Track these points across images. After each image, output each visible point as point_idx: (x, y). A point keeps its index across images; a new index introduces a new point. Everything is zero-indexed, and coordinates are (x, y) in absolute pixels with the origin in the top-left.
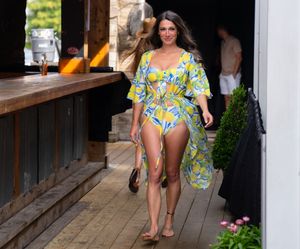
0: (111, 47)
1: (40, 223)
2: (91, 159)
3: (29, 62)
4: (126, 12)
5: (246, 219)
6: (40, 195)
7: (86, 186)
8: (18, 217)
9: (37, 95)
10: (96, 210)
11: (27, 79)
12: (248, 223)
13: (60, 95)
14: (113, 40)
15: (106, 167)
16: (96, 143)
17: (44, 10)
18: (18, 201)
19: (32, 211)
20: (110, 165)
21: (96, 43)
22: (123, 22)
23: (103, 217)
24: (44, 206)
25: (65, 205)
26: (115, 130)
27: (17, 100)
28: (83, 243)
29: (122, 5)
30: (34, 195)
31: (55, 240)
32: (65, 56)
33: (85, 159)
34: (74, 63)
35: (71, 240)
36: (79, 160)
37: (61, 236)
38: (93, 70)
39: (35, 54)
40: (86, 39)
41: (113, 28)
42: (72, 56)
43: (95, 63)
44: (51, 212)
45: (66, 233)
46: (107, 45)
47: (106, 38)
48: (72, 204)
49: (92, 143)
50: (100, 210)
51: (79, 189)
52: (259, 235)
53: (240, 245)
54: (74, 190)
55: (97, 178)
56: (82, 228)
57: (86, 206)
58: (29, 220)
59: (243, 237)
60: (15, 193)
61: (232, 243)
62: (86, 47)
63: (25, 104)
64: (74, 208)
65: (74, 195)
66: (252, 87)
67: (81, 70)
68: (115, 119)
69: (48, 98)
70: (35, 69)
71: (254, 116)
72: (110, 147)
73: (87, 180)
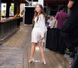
1: (11, 35)
2: (18, 28)
3: (10, 15)
4: (22, 9)
6: (11, 32)
8: (8, 35)
9: (10, 20)
10: (18, 34)
11: (10, 18)
13: (13, 20)
14: (21, 13)
18: (8, 33)
19: (10, 34)
20: (20, 28)
22: (22, 11)
24: (12, 33)
26: (21, 24)
32: (15, 15)
34: (16, 16)
35: (15, 37)
36: (16, 28)
38: (18, 17)
39: (11, 15)
40: (17, 13)
41: (21, 11)
43: (18, 16)
45: (14, 36)
47: (20, 13)
51: (16, 31)
55: (18, 30)
57: (17, 33)
58: (10, 35)
60: (8, 32)
63: (9, 21)
64: (15, 34)
68: (21, 23)
70: (11, 16)
72: (20, 26)
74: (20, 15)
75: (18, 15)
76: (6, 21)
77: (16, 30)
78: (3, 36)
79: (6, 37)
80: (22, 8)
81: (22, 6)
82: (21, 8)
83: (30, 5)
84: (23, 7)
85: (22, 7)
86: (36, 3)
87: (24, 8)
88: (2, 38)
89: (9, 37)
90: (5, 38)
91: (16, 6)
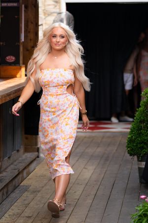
7: (25, 173)
15: (38, 157)
16: (29, 136)
20: (41, 155)
21: (28, 50)
25: (10, 188)
28: (29, 217)
31: (6, 215)
33: (22, 150)
35: (19, 215)
36: (18, 151)
37: (10, 212)
42: (10, 63)
48: (15, 188)
49: (27, 136)
51: (20, 175)
54: (16, 176)
56: (27, 206)
62: (21, 56)
65: (16, 180)
73: (24, 169)
80: (51, 9)
84: (57, 2)
85: (50, 1)
91: (15, 4)
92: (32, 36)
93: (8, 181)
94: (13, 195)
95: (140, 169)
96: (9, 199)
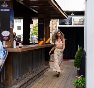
0: (50, 39)
1: (33, 79)
2: (46, 65)
4: (54, 31)
5: (82, 76)
6: (33, 72)
7: (44, 71)
8: (28, 77)
10: (47, 76)
11: (30, 45)
12: (82, 77)
13: (38, 48)
14: (51, 38)
15: (49, 67)
17: (35, 33)
19: (31, 76)
20: (50, 67)
21: (47, 38)
22: (53, 34)
23: (49, 78)
24: (34, 75)
25: (39, 75)
27: (27, 48)
28: (44, 83)
29: (53, 29)
30: (32, 72)
31: (37, 83)
33: (44, 65)
35: (41, 83)
36: (43, 65)
37: (38, 82)
38: (46, 44)
40: (44, 37)
41: (51, 35)
42: (41, 41)
44: (36, 76)
46: (49, 39)
47: (49, 37)
48: (41, 75)
50: (48, 76)
52: (85, 79)
53: (80, 82)
54: (41, 72)
55: (47, 69)
56: (44, 80)
57: (44, 75)
58: (31, 78)
59: (81, 80)
60: (27, 72)
61: (79, 81)
62: (44, 38)
63: (29, 50)
66: (84, 48)
67: (43, 44)
69: (35, 49)
71: (84, 53)
72: (50, 63)
73: (44, 70)
74: (49, 42)
75: (46, 40)
76: (24, 49)
77: (43, 69)
78: (17, 80)
79: (23, 82)
80: (54, 28)
81: (53, 24)
82: (51, 29)
83: (68, 23)
84: (56, 26)
85: (54, 26)
86: (80, 20)
87: (58, 28)
88: (15, 84)
89: (29, 83)
90: (21, 84)
91: (43, 24)
92: (48, 33)
93: (38, 73)
94: (40, 77)
95: (78, 70)
96: (39, 78)
